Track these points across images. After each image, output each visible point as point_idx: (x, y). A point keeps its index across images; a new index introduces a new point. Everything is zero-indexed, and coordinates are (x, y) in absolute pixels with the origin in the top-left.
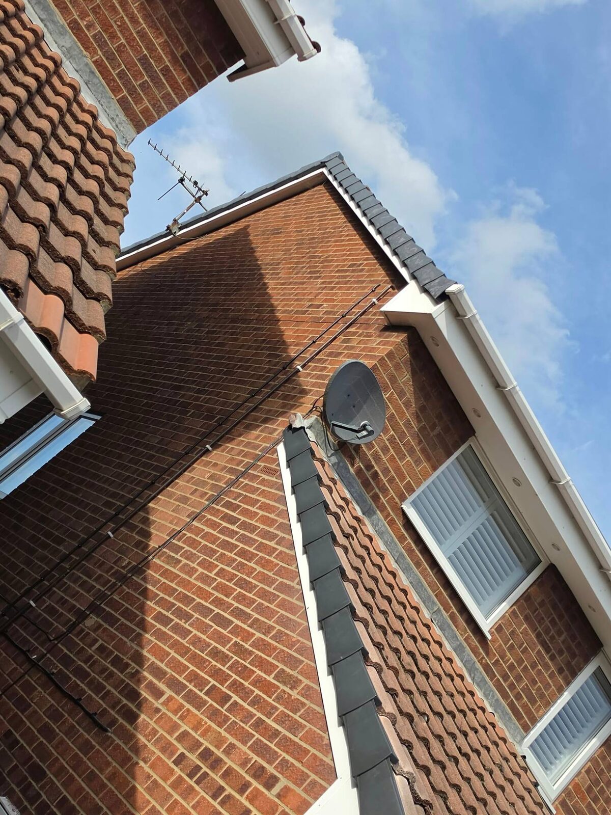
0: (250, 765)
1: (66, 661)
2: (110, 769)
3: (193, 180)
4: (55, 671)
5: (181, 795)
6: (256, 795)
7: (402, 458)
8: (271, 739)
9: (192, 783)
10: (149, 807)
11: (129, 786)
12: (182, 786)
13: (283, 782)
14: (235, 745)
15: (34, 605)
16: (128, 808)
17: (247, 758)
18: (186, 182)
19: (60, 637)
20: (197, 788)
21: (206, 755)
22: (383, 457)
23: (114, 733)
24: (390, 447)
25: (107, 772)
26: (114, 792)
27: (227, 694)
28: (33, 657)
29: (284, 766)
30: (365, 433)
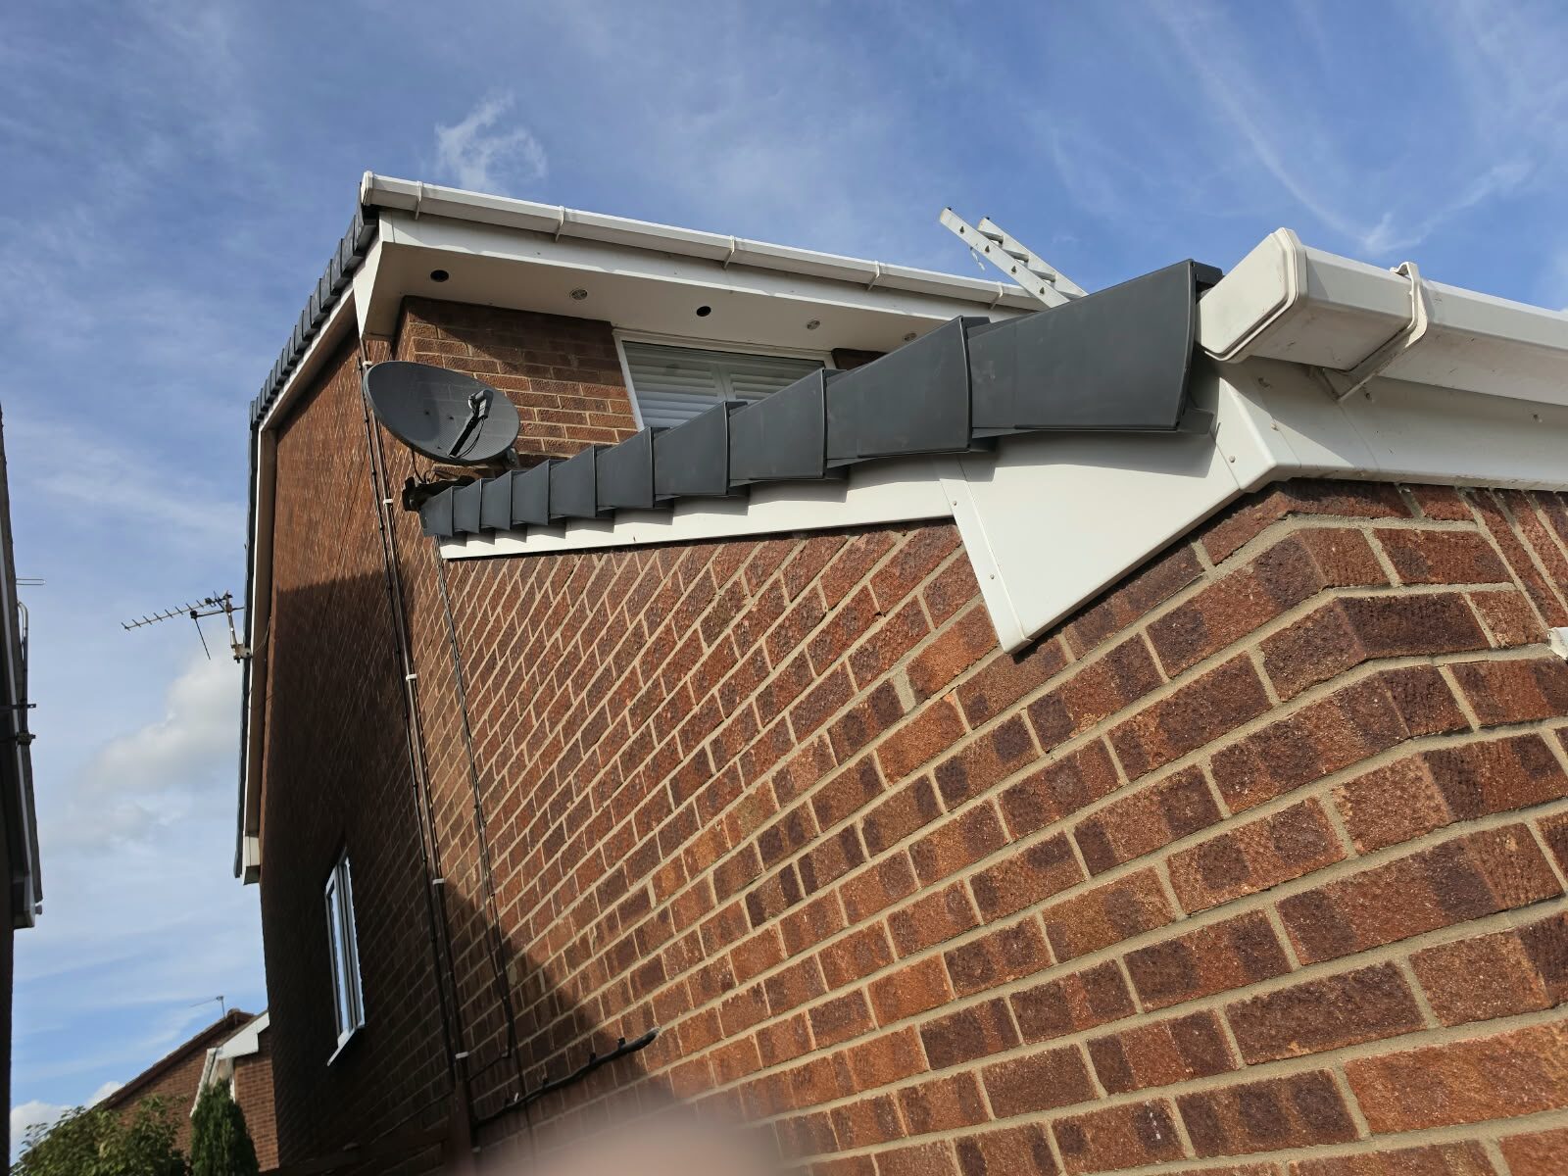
0: (831, 750)
1: (541, 1047)
2: (711, 1068)
3: (203, 602)
4: (545, 1076)
5: (818, 939)
6: (897, 752)
7: (581, 419)
8: (805, 681)
9: (808, 900)
10: (809, 1023)
11: (753, 1045)
12: (803, 927)
13: (898, 676)
14: (782, 770)
15: (464, 1054)
16: (792, 1070)
17: (815, 749)
18: (200, 611)
19: (512, 1038)
20: (819, 894)
21: (772, 845)
22: (562, 440)
23: (662, 1022)
24: (553, 424)
25: (713, 1075)
26: (750, 1084)
27: (694, 758)
28: (516, 1099)
29: (866, 663)
30: (483, 405)
